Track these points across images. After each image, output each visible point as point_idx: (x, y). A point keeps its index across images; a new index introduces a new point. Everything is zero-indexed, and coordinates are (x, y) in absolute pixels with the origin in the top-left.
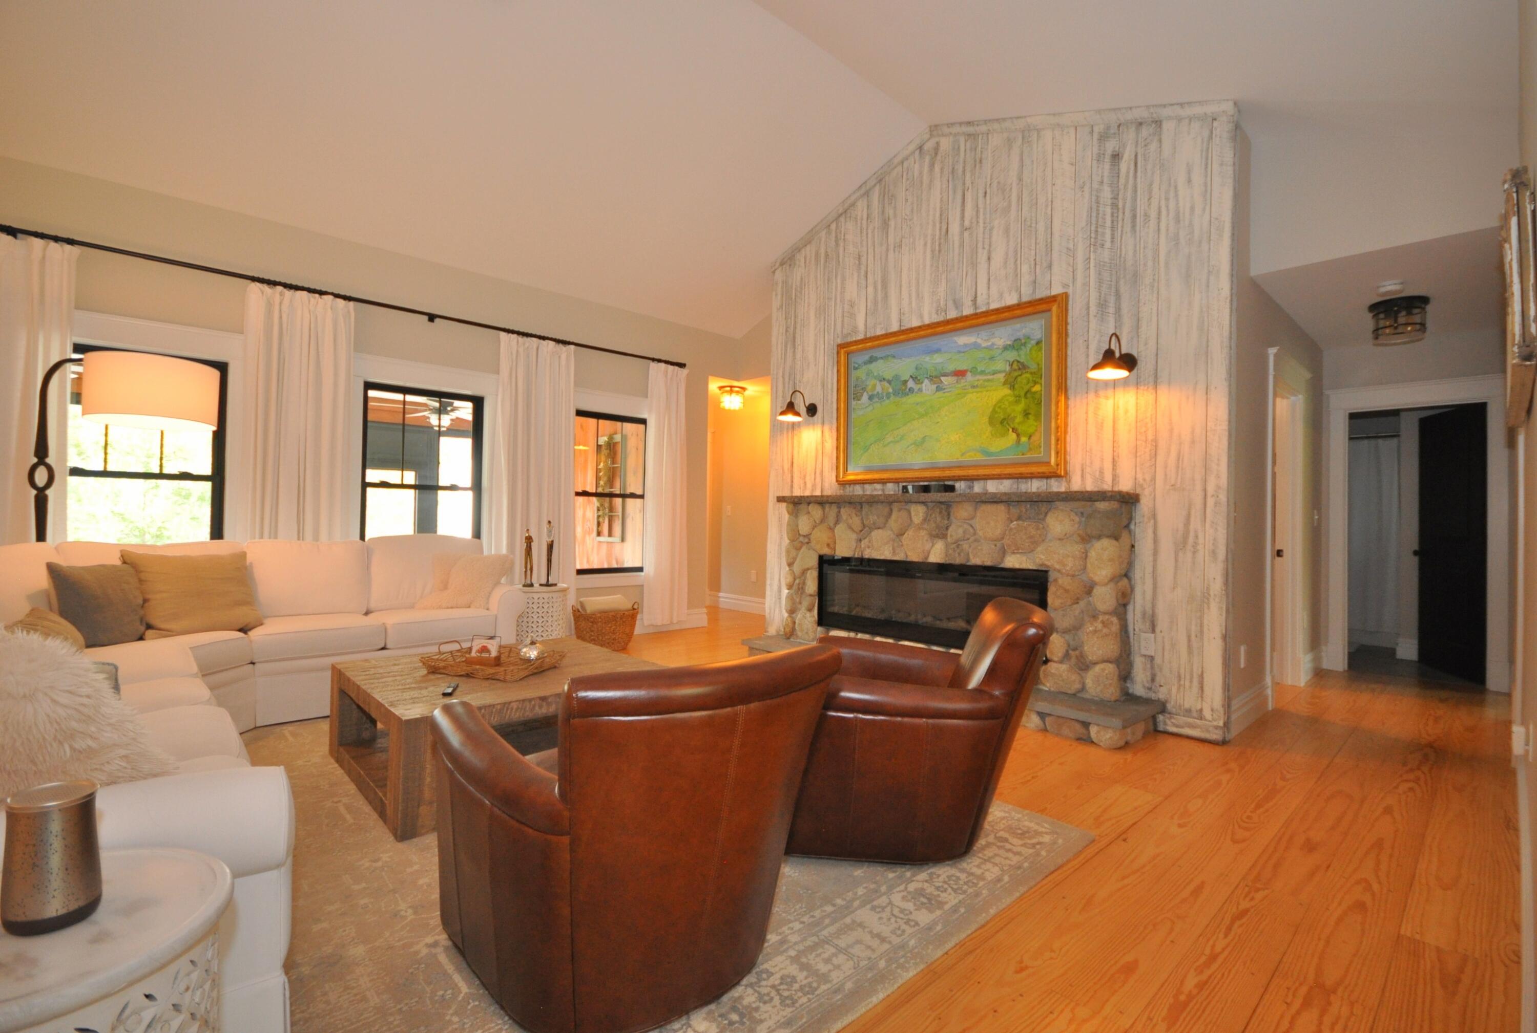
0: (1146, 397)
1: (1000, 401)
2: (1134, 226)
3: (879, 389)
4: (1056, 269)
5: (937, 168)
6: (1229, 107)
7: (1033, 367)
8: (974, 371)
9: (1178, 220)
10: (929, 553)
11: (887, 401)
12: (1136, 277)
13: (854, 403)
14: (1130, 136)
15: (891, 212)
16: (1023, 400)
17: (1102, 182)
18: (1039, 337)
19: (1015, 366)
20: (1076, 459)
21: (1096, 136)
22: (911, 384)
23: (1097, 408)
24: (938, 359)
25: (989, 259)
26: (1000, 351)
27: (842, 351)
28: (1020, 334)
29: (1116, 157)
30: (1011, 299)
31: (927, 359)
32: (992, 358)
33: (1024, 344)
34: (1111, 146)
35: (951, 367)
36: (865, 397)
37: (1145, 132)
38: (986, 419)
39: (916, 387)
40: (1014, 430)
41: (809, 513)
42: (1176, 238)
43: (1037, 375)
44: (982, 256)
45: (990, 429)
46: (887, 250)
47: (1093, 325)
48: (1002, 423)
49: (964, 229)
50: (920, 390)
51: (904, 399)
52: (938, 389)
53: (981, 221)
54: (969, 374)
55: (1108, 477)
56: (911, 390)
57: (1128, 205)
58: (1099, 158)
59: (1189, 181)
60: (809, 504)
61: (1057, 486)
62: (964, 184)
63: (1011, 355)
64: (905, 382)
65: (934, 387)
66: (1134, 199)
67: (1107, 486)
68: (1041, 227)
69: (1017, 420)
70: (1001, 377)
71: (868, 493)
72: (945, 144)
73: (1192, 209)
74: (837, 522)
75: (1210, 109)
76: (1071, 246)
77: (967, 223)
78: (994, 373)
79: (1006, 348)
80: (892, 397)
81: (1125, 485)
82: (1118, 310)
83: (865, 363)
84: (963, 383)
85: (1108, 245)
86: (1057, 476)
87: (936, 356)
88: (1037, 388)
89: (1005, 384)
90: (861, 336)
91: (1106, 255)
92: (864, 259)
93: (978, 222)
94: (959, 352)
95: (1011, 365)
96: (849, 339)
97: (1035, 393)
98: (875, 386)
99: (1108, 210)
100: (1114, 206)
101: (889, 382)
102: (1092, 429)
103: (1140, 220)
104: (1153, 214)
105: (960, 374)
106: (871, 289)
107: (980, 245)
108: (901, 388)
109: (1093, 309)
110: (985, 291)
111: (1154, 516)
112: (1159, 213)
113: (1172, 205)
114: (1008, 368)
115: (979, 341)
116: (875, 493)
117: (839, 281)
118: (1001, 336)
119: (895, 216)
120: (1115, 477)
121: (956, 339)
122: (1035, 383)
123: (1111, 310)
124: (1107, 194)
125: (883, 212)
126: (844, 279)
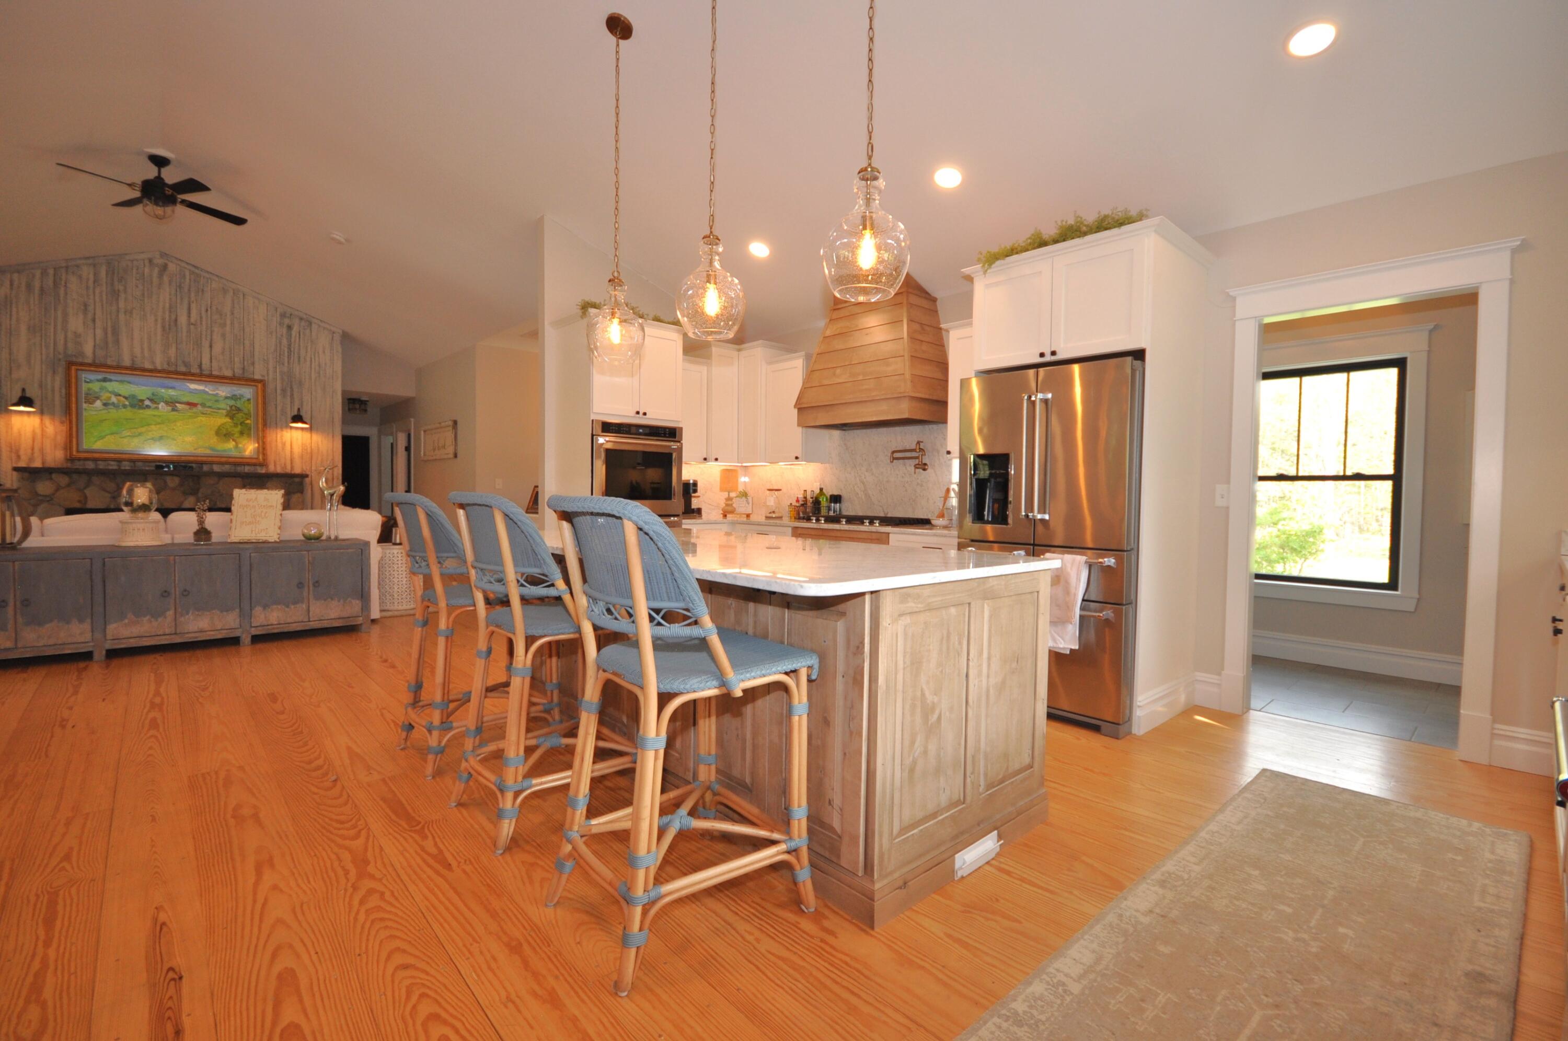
0: (307, 435)
1: (223, 424)
2: (299, 361)
3: (114, 399)
4: (257, 366)
5: (166, 279)
6: (341, 332)
7: (246, 411)
8: (203, 405)
9: (319, 366)
10: (183, 502)
11: (124, 410)
12: (300, 384)
13: (85, 406)
14: (296, 321)
15: (121, 288)
16: (239, 427)
17: (282, 336)
18: (249, 397)
19: (234, 408)
20: (271, 458)
21: (278, 313)
22: (147, 403)
23: (282, 436)
24: (172, 392)
25: (211, 346)
26: (221, 399)
27: (73, 368)
28: (236, 393)
29: (290, 328)
30: (228, 373)
31: (163, 391)
32: (217, 401)
33: (240, 399)
34: (287, 321)
35: (185, 399)
36: (98, 403)
37: (303, 323)
38: (213, 432)
39: (154, 406)
40: (233, 440)
41: (51, 479)
42: (319, 373)
43: (248, 416)
44: (206, 344)
45: (216, 437)
46: (118, 311)
47: (279, 398)
48: (225, 435)
49: (190, 324)
50: (157, 408)
51: (141, 411)
52: (173, 410)
53: (204, 323)
54: (199, 407)
55: (289, 467)
56: (148, 407)
57: (296, 350)
58: (281, 324)
59: (324, 352)
60: (51, 473)
61: (263, 471)
62: (189, 298)
63: (232, 403)
64: (142, 401)
65: (170, 408)
66: (299, 349)
67: (288, 470)
68: (247, 343)
69: (236, 435)
70: (224, 412)
71: (101, 467)
72: (172, 267)
73: (326, 364)
74: (87, 486)
75: (333, 329)
76: (266, 358)
77: (192, 320)
78: (219, 409)
79: (226, 398)
80: (129, 408)
81: (297, 470)
82: (292, 395)
83: (98, 381)
84: (194, 410)
85: (286, 364)
86: (261, 465)
87: (170, 391)
88: (248, 421)
89: (227, 416)
90: (89, 361)
91: (285, 369)
92: (91, 308)
93: (201, 324)
94: (190, 392)
95: (231, 407)
96: (74, 359)
97: (247, 424)
98: (110, 398)
99: (286, 350)
100: (289, 349)
101: (126, 398)
102: (280, 445)
103: (302, 359)
104: (308, 359)
105: (192, 405)
106: (99, 332)
107: (204, 336)
108: (137, 404)
109: (279, 391)
110: (208, 363)
111: (311, 484)
112: (311, 360)
113: (317, 359)
114: (228, 408)
115: (207, 390)
116: (111, 468)
117: (59, 313)
118: (223, 391)
119: (125, 291)
120: (292, 467)
121: (188, 384)
122: (247, 419)
123: (289, 394)
124: (285, 342)
125: (112, 284)
126: (65, 315)
